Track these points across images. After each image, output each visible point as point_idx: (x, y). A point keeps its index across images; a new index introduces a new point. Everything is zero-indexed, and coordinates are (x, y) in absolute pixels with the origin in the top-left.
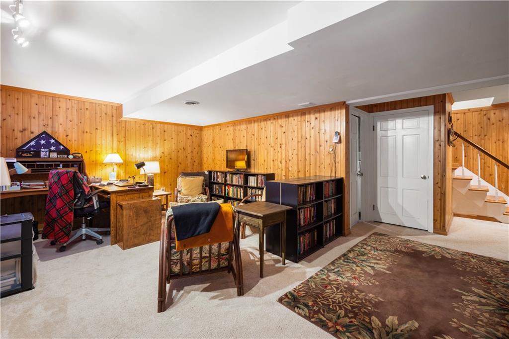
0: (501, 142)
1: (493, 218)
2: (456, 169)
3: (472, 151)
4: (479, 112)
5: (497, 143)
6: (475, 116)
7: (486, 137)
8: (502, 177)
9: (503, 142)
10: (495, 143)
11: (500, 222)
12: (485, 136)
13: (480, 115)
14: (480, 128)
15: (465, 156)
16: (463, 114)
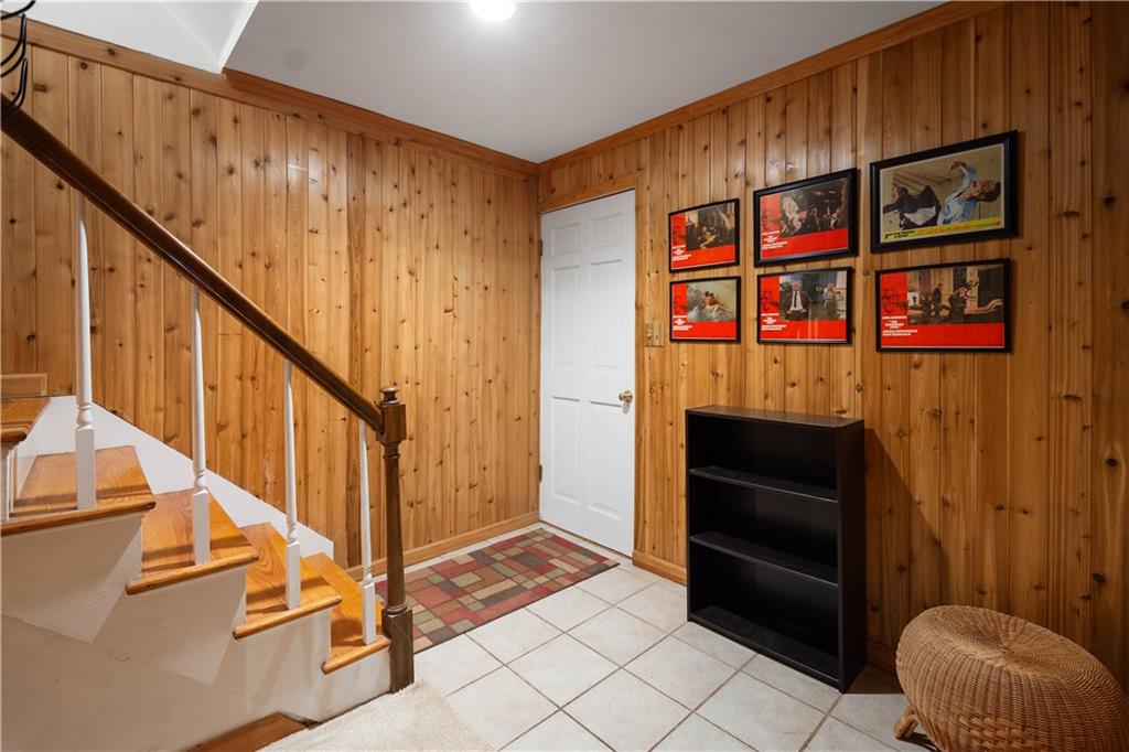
0: (261, 267)
1: (277, 717)
2: (23, 437)
3: (130, 297)
4: (166, 87)
5: (248, 266)
6: (145, 102)
7: (202, 230)
8: (265, 433)
9: (267, 267)
10: (241, 266)
11: (309, 724)
12: (197, 224)
13: (169, 106)
14: (170, 173)
15: (93, 330)
16: (72, 62)
